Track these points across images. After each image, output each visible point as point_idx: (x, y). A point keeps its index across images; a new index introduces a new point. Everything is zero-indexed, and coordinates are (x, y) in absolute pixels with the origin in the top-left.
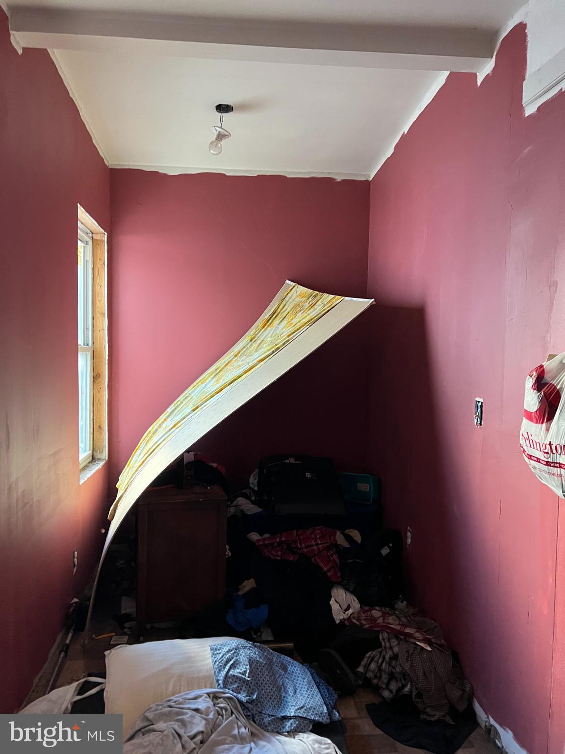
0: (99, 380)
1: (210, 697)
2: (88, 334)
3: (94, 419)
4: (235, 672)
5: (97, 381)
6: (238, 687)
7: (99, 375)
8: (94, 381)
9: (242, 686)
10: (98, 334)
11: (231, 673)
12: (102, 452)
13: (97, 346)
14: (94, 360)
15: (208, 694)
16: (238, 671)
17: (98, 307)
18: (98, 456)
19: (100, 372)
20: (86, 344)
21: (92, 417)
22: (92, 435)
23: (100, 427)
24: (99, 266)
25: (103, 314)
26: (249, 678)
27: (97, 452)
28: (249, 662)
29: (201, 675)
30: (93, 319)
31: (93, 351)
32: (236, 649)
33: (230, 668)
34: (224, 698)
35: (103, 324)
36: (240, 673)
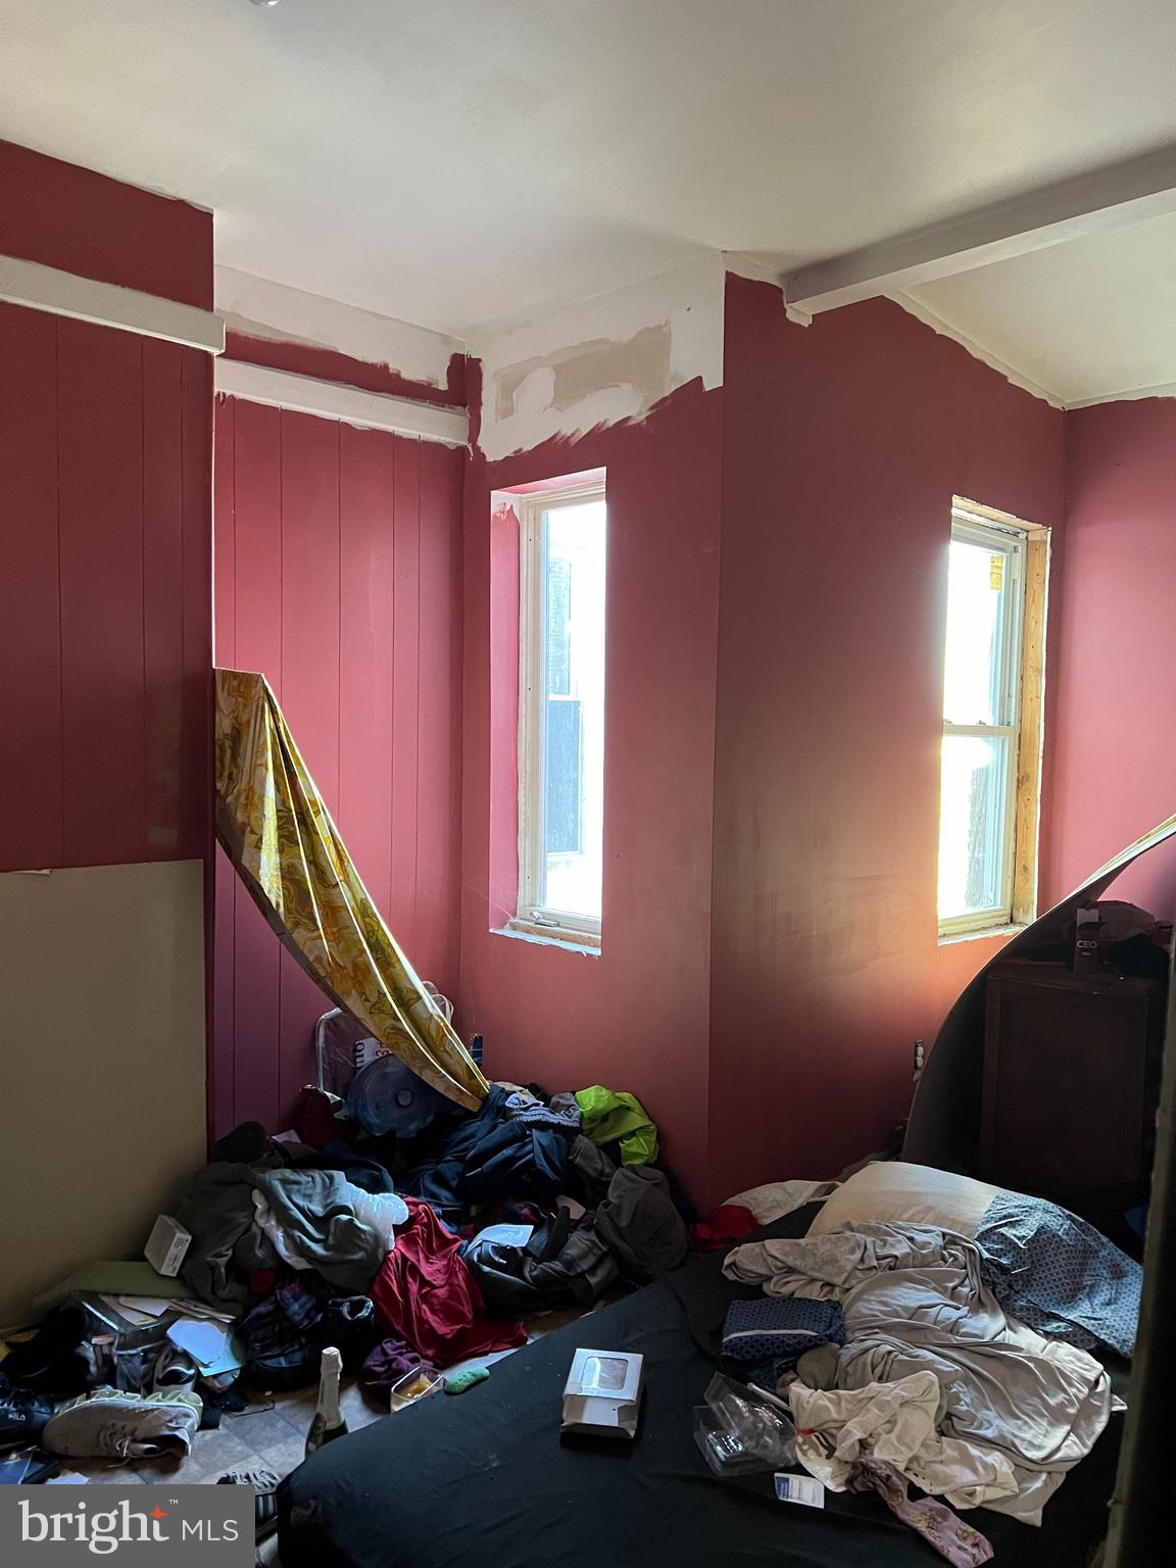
0: (1026, 785)
1: (944, 1239)
2: (1009, 706)
3: (1015, 853)
4: (1007, 1232)
5: (1023, 788)
6: (1001, 1249)
7: (1028, 776)
8: (1018, 787)
9: (1009, 1252)
10: (1028, 705)
11: (1002, 1230)
12: (1027, 912)
13: (1027, 726)
14: (1019, 749)
15: (944, 1235)
16: (1014, 1232)
17: (1031, 659)
18: (1019, 916)
19: (1028, 771)
20: (1006, 723)
21: (1012, 850)
22: (1010, 881)
23: (1025, 868)
24: (1035, 586)
25: (1038, 670)
26: (1024, 1245)
27: (1018, 909)
28: (1038, 1229)
29: (959, 1219)
30: (1022, 678)
31: (1020, 735)
32: (1031, 1208)
33: (1006, 1225)
34: (964, 1247)
35: (1037, 687)
36: (1015, 1236)
